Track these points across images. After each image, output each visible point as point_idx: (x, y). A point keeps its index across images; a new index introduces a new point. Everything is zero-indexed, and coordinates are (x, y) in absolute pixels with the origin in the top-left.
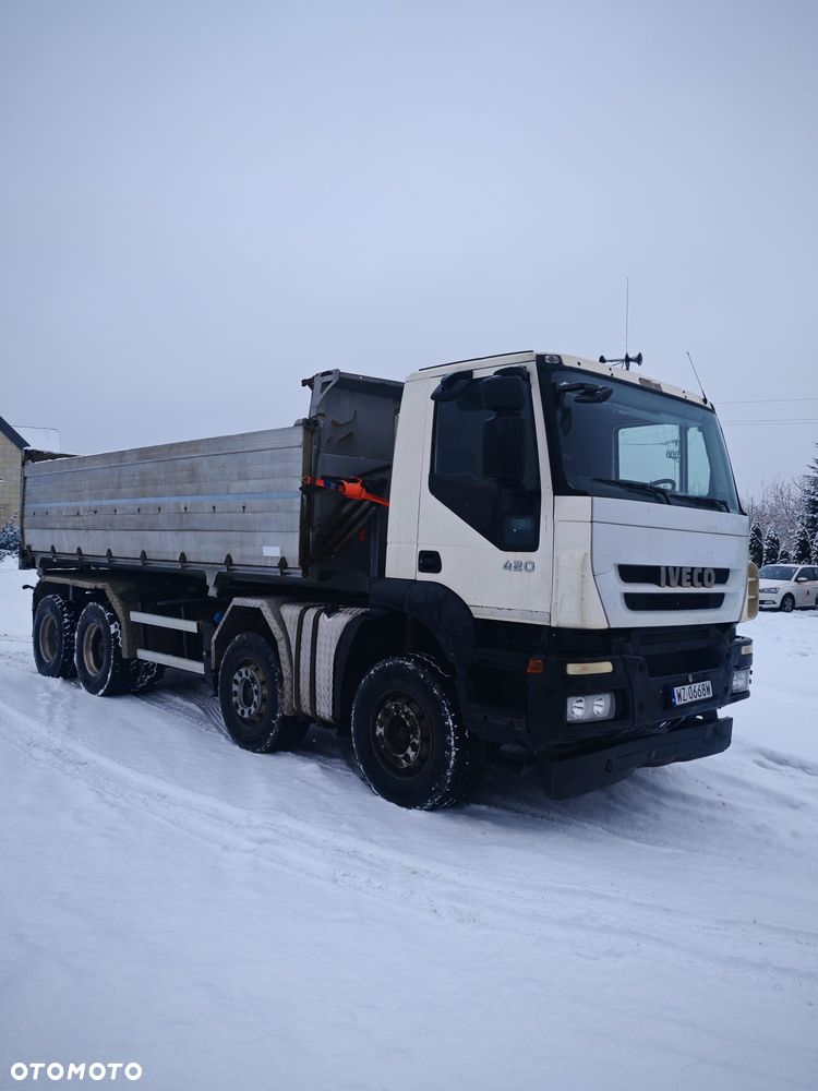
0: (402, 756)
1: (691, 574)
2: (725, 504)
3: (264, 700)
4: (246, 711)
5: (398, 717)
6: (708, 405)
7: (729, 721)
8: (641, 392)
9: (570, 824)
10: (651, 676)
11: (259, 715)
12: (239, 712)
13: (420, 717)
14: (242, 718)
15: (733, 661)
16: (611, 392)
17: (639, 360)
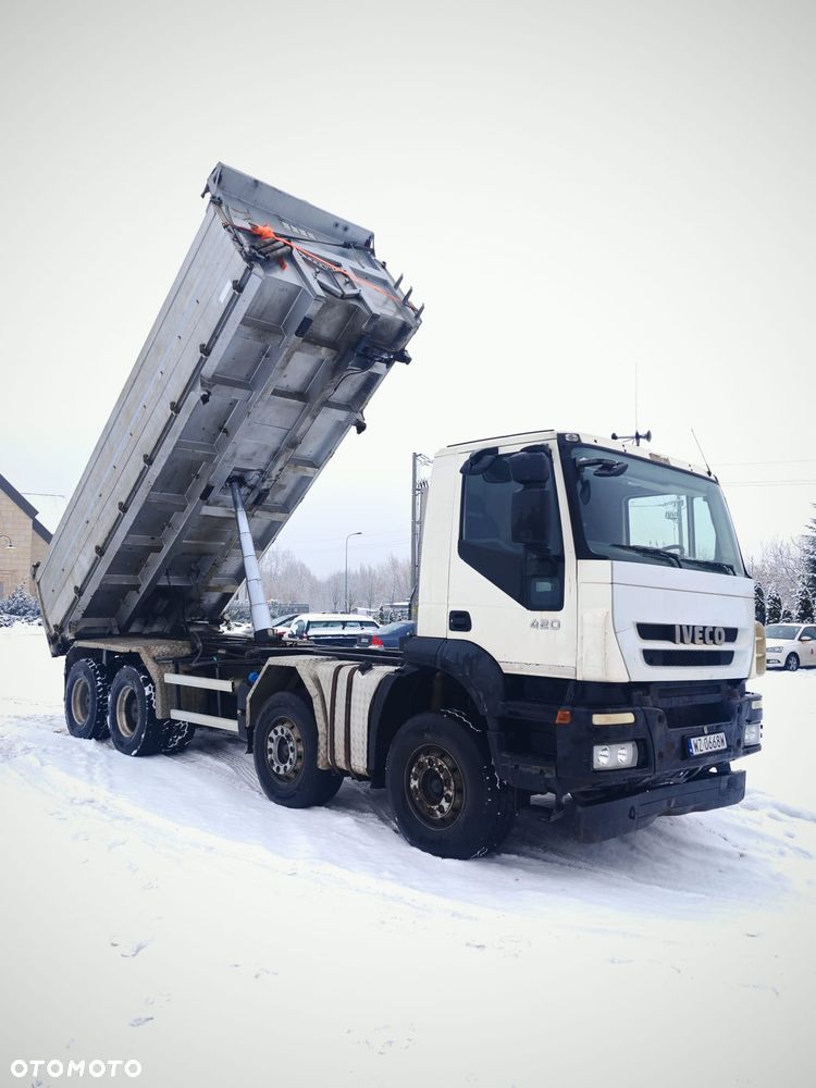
0: (437, 807)
1: (703, 632)
2: (731, 568)
3: (299, 757)
4: (282, 768)
5: (432, 770)
6: (712, 478)
7: (742, 774)
8: (652, 466)
9: (596, 872)
10: (670, 727)
11: (295, 771)
12: (274, 769)
13: (454, 770)
14: (277, 775)
15: (745, 715)
16: (626, 467)
17: (648, 436)
